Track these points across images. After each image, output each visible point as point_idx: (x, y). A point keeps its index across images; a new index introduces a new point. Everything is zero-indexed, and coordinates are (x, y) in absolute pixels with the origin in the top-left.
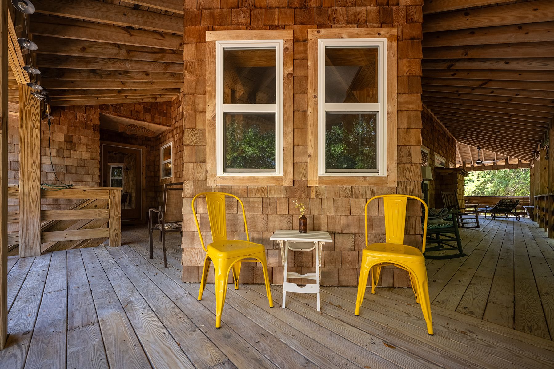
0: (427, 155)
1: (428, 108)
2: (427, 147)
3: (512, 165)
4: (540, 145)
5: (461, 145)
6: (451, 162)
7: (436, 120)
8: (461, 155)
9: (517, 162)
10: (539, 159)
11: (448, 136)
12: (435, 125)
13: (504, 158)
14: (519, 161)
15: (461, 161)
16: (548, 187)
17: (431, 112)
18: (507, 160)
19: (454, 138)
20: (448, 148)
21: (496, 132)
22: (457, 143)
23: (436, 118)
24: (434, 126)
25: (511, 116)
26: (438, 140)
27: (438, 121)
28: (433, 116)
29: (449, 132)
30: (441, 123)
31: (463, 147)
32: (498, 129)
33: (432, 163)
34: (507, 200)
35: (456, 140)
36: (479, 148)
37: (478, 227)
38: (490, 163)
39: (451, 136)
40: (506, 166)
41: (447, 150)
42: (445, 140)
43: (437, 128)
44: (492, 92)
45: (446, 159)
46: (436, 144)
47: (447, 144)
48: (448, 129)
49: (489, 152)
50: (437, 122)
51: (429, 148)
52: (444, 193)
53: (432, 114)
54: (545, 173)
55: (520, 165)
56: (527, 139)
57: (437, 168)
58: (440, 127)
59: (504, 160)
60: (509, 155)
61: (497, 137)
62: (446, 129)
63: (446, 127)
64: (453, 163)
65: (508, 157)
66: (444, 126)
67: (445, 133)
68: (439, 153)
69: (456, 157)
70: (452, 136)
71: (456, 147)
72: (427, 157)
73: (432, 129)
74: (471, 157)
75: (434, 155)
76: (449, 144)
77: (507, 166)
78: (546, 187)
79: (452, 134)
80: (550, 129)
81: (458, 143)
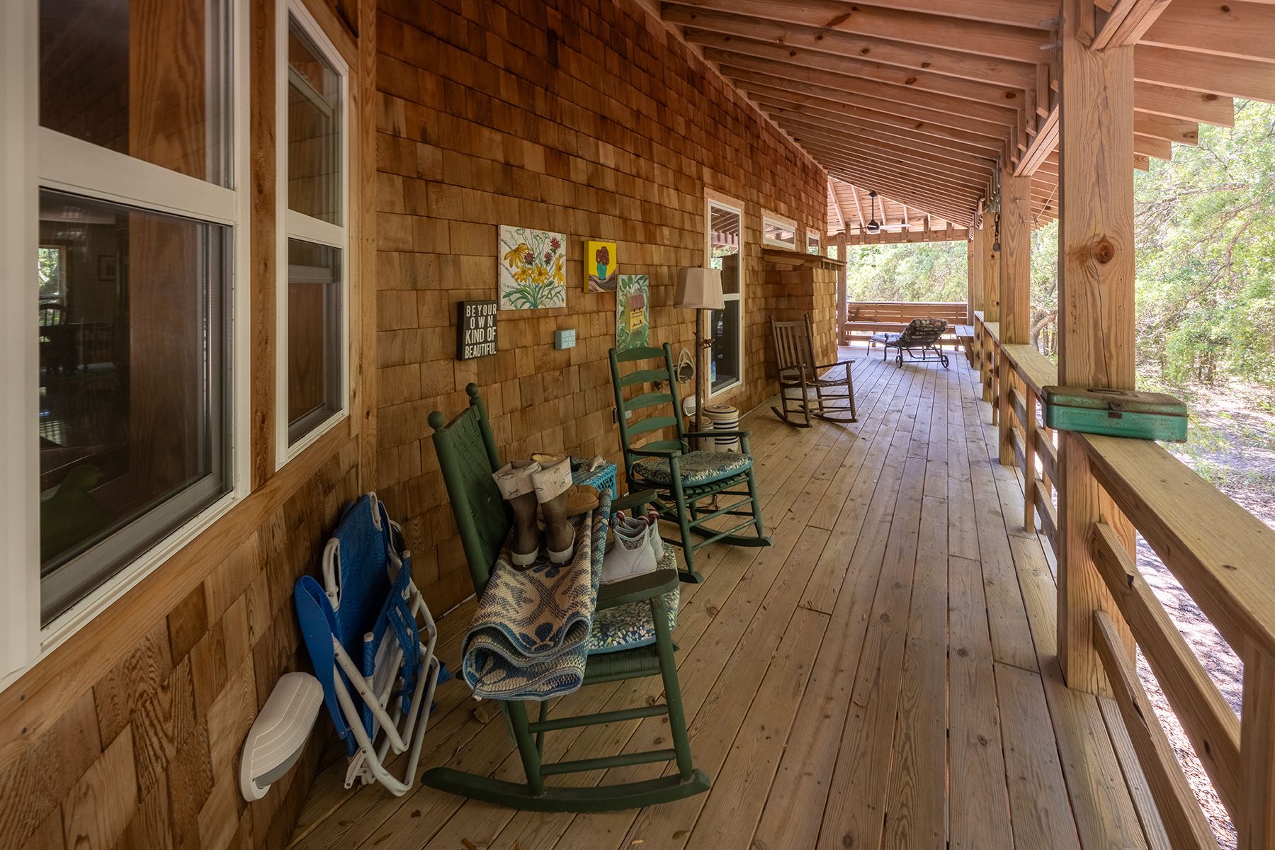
0: (737, 221)
1: (736, 86)
2: (737, 197)
3: (936, 232)
4: (984, 204)
5: (838, 184)
6: (812, 227)
7: (765, 121)
8: (841, 206)
9: (945, 228)
10: (981, 227)
11: (803, 163)
12: (765, 135)
13: (922, 217)
14: (949, 225)
15: (840, 220)
16: (998, 303)
17: (749, 98)
18: (926, 220)
19: (820, 167)
20: (803, 194)
21: (896, 162)
22: (829, 180)
23: (765, 115)
24: (758, 136)
25: (920, 125)
26: (773, 174)
27: (774, 124)
28: (758, 110)
29: (806, 154)
30: (783, 131)
31: (841, 188)
32: (900, 156)
33: (754, 237)
34: (924, 322)
35: (826, 171)
36: (873, 194)
37: (854, 420)
38: (895, 228)
39: (813, 164)
40: (926, 235)
41: (800, 199)
42: (793, 173)
43: (771, 142)
44: (865, 51)
45: (799, 221)
46: (767, 187)
47: (800, 184)
48: (802, 147)
49: (893, 203)
50: (768, 126)
51: (743, 199)
52: (779, 324)
53: (754, 104)
54: (992, 267)
55: (948, 235)
56: (958, 184)
57: (768, 252)
58: (780, 140)
59: (922, 222)
60: (930, 212)
61: (901, 174)
62: (797, 145)
63: (796, 140)
64: (818, 229)
65: (929, 215)
66: (791, 139)
67: (795, 157)
68: (776, 210)
69: (825, 214)
70: (816, 162)
71: (825, 189)
72: (738, 226)
73: (752, 146)
74: (860, 213)
75: (760, 217)
76: (806, 183)
77: (928, 235)
78: (995, 303)
79: (814, 158)
80: (1003, 169)
81: (831, 181)
